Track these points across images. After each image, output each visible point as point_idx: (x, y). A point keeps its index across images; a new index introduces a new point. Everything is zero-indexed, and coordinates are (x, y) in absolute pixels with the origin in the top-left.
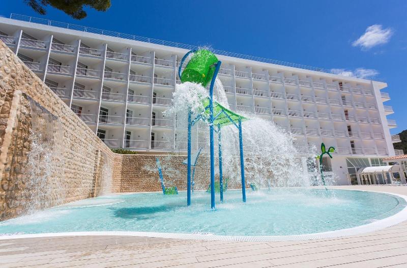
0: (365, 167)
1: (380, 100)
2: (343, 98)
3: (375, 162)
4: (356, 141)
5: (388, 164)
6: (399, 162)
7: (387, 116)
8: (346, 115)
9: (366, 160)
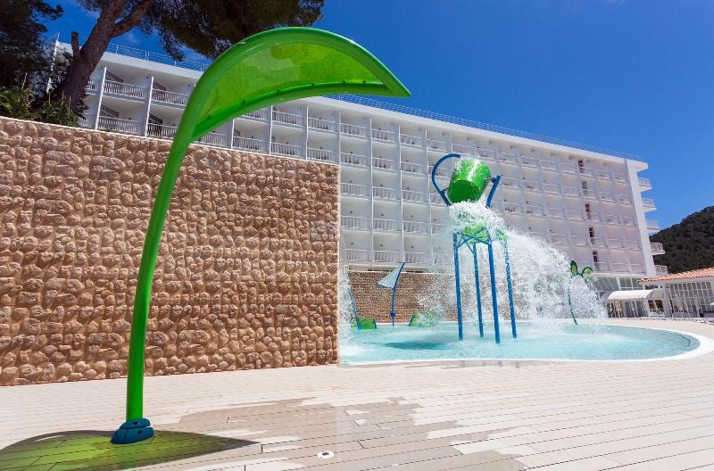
0: (611, 290)
1: (637, 188)
2: (584, 185)
3: (626, 284)
4: (601, 251)
5: (644, 287)
6: (664, 286)
7: (645, 214)
8: (588, 210)
9: (614, 280)
